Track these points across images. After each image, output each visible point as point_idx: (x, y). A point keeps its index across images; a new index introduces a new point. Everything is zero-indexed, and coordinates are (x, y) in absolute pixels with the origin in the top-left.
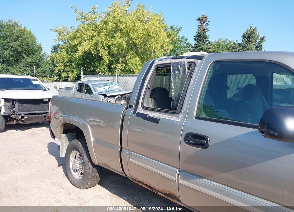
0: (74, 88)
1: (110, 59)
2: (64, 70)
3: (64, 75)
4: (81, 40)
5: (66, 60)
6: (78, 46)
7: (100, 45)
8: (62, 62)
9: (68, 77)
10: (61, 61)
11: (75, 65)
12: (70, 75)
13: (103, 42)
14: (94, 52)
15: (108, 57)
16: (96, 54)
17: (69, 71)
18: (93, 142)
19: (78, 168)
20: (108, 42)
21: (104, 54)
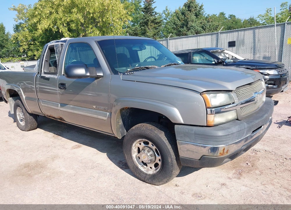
0: (36, 66)
1: (71, 34)
2: (30, 49)
3: (30, 53)
4: (40, 18)
5: (29, 38)
6: (38, 24)
7: (59, 22)
8: (26, 41)
9: (35, 55)
10: (24, 40)
11: (38, 43)
12: (36, 53)
13: (62, 18)
14: (55, 29)
15: (68, 34)
16: (56, 31)
17: (34, 49)
18: (25, 99)
19: (22, 118)
20: (66, 18)
21: (64, 31)
